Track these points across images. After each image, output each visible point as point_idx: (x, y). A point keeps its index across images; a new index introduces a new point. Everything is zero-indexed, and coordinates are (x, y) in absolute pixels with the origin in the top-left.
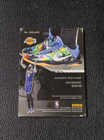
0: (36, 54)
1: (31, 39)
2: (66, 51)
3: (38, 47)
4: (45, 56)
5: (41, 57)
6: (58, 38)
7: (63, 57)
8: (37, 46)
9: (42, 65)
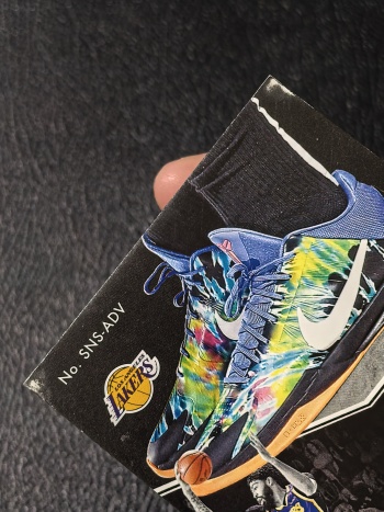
0: (219, 412)
1: (125, 372)
2: (322, 256)
3: (192, 370)
4: (270, 376)
5: (256, 401)
6: (222, 240)
7: (337, 293)
8: (186, 373)
9: (300, 428)
